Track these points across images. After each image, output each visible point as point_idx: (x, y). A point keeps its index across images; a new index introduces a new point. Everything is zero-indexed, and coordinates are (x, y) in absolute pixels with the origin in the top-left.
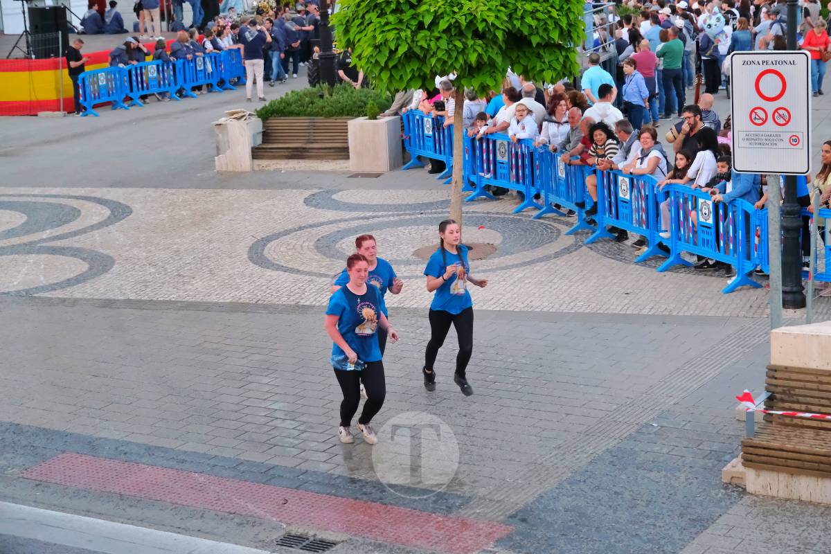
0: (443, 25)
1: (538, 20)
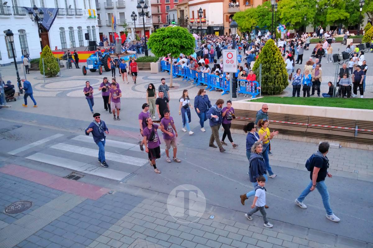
0: (168, 44)
1: (186, 43)
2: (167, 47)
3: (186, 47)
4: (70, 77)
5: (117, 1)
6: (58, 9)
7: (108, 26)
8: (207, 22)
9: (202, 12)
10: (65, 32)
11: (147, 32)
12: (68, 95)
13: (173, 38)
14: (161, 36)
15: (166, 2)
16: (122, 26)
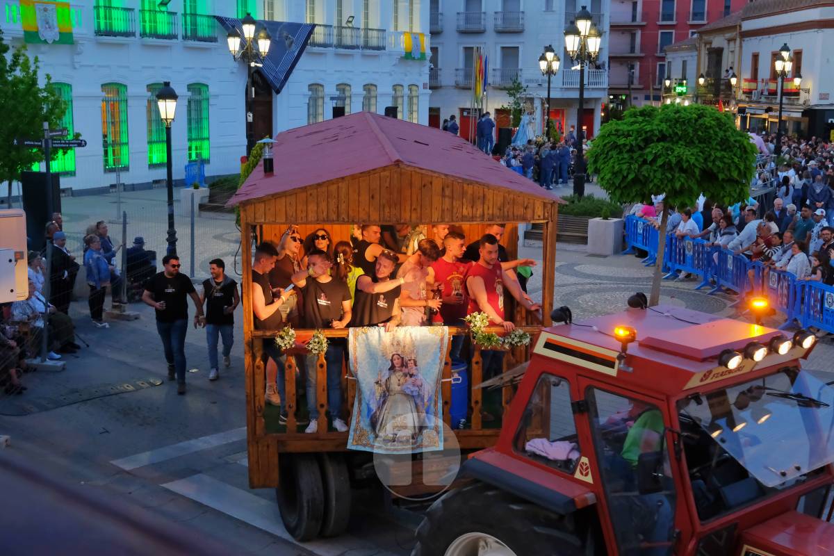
0: (660, 162)
1: (725, 163)
2: (655, 171)
3: (721, 176)
5: (500, 9)
6: (314, 26)
7: (458, 87)
10: (322, 97)
11: (585, 116)
13: (681, 142)
14: (639, 132)
15: (663, 20)
16: (505, 89)
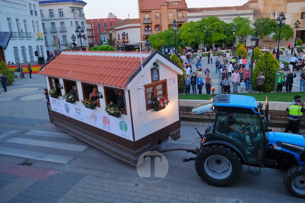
4: (23, 85)
5: (60, 27)
6: (12, 32)
7: (53, 45)
8: (129, 42)
9: (125, 35)
10: (18, 50)
12: (22, 99)
15: (98, 28)
16: (64, 45)
